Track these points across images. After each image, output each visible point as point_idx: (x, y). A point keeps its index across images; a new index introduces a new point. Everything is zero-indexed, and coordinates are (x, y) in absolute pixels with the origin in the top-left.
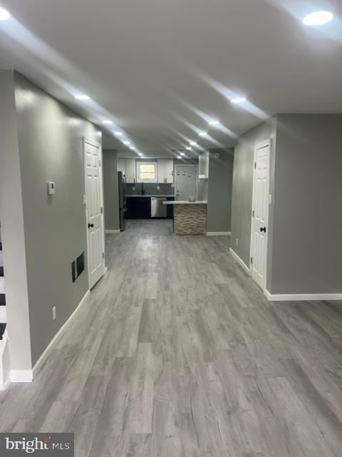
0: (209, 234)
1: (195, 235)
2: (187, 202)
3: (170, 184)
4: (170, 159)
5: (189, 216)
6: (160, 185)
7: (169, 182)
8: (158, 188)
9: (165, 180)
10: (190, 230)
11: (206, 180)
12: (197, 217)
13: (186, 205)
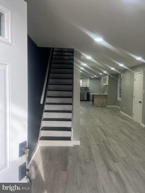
0: (108, 106)
1: (101, 107)
2: (99, 94)
3: (88, 88)
4: (88, 78)
5: (100, 99)
6: (84, 88)
7: (88, 86)
8: (83, 89)
9: (86, 86)
10: (100, 105)
11: (106, 86)
12: (103, 100)
13: (99, 95)
